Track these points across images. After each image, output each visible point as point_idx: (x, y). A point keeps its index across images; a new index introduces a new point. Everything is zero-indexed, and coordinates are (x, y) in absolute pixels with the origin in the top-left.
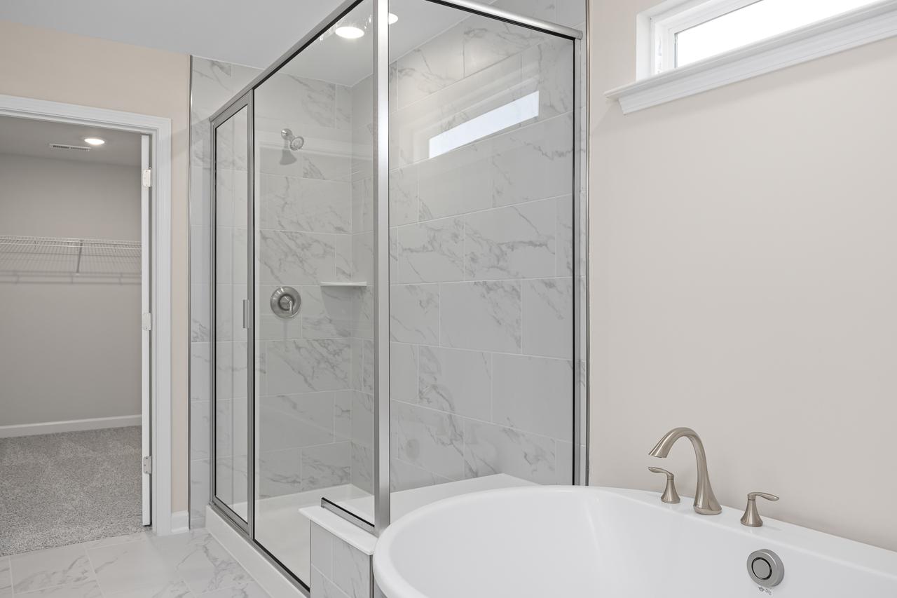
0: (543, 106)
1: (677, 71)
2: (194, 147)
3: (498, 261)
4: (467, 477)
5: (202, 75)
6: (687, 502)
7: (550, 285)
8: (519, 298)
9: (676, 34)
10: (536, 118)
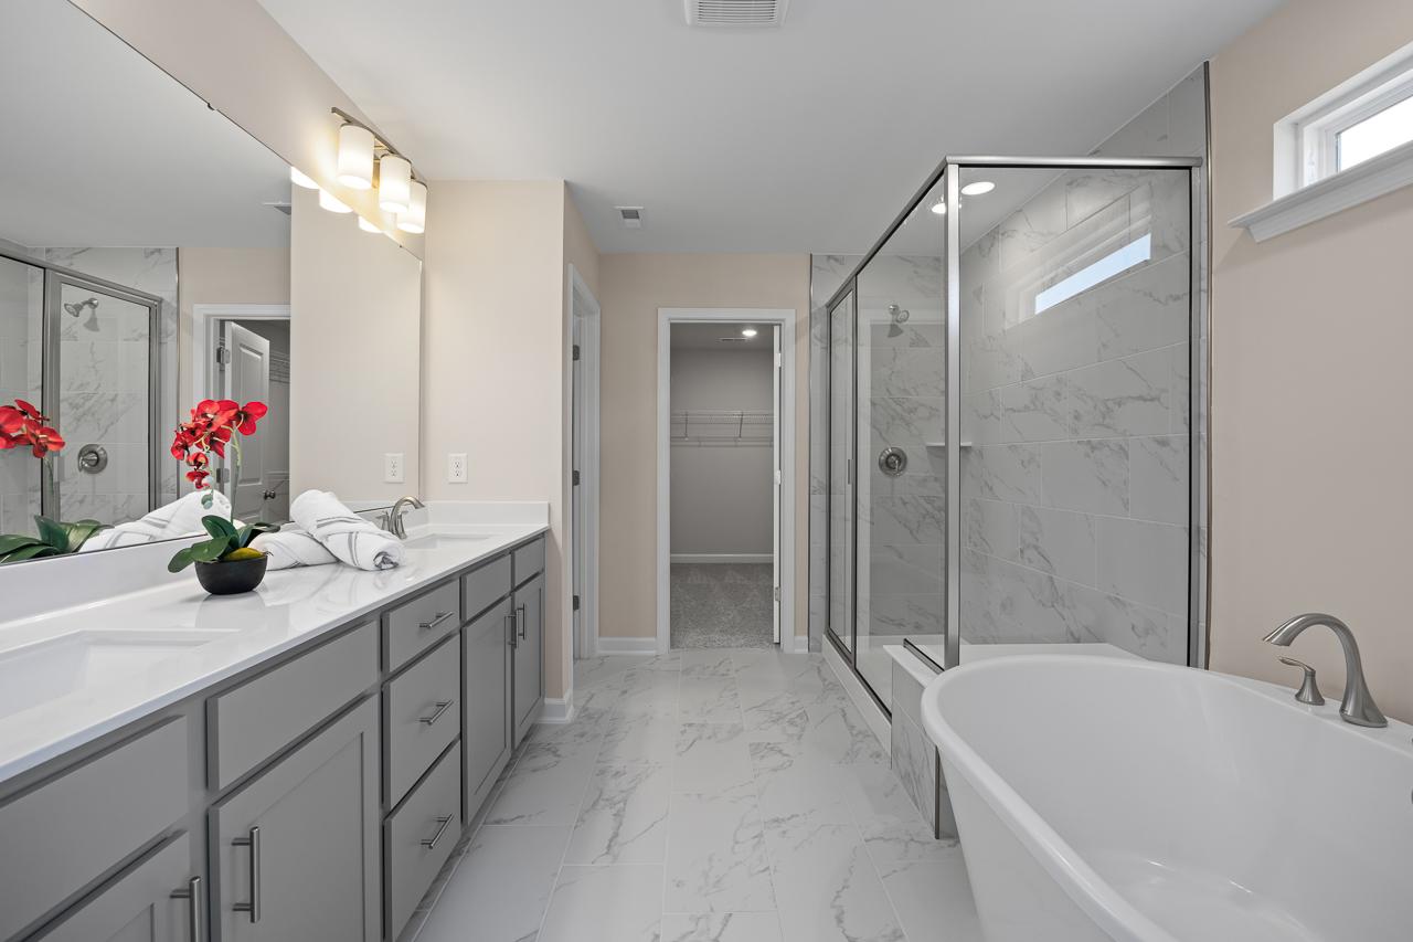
0: (1154, 248)
1: (1302, 192)
2: (813, 331)
3: (1104, 418)
4: (1068, 642)
5: (820, 269)
6: (1333, 705)
7: (1163, 443)
8: (1127, 458)
9: (1339, 133)
10: (1146, 262)
